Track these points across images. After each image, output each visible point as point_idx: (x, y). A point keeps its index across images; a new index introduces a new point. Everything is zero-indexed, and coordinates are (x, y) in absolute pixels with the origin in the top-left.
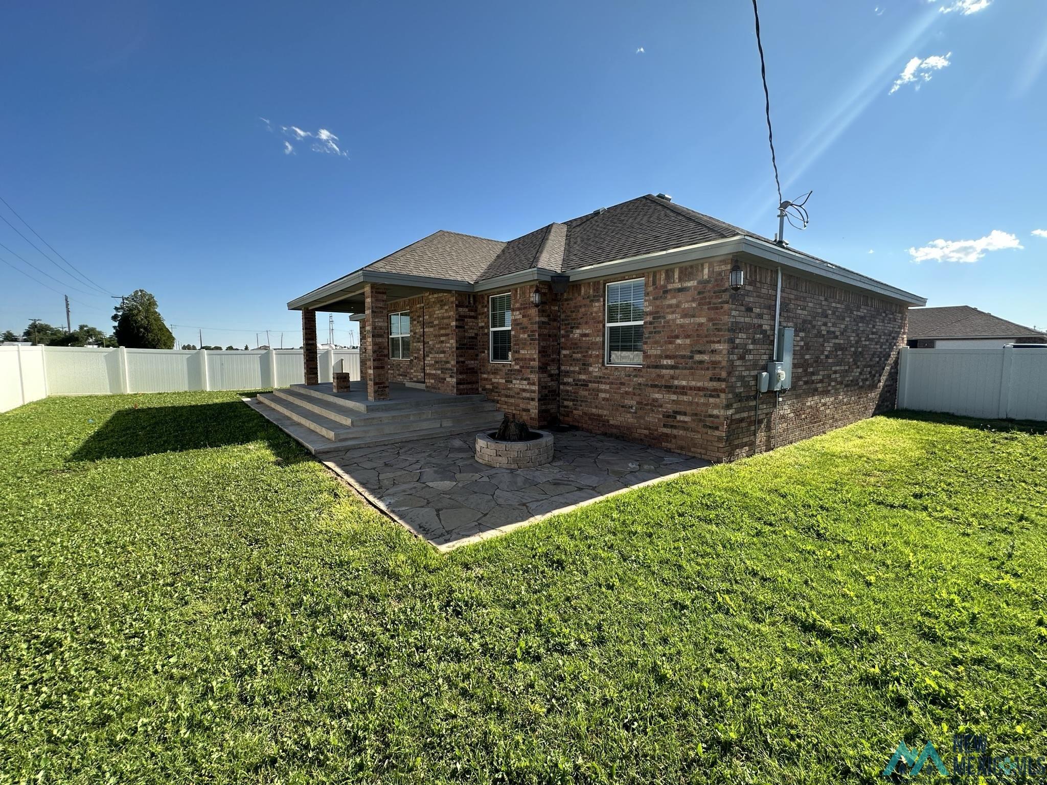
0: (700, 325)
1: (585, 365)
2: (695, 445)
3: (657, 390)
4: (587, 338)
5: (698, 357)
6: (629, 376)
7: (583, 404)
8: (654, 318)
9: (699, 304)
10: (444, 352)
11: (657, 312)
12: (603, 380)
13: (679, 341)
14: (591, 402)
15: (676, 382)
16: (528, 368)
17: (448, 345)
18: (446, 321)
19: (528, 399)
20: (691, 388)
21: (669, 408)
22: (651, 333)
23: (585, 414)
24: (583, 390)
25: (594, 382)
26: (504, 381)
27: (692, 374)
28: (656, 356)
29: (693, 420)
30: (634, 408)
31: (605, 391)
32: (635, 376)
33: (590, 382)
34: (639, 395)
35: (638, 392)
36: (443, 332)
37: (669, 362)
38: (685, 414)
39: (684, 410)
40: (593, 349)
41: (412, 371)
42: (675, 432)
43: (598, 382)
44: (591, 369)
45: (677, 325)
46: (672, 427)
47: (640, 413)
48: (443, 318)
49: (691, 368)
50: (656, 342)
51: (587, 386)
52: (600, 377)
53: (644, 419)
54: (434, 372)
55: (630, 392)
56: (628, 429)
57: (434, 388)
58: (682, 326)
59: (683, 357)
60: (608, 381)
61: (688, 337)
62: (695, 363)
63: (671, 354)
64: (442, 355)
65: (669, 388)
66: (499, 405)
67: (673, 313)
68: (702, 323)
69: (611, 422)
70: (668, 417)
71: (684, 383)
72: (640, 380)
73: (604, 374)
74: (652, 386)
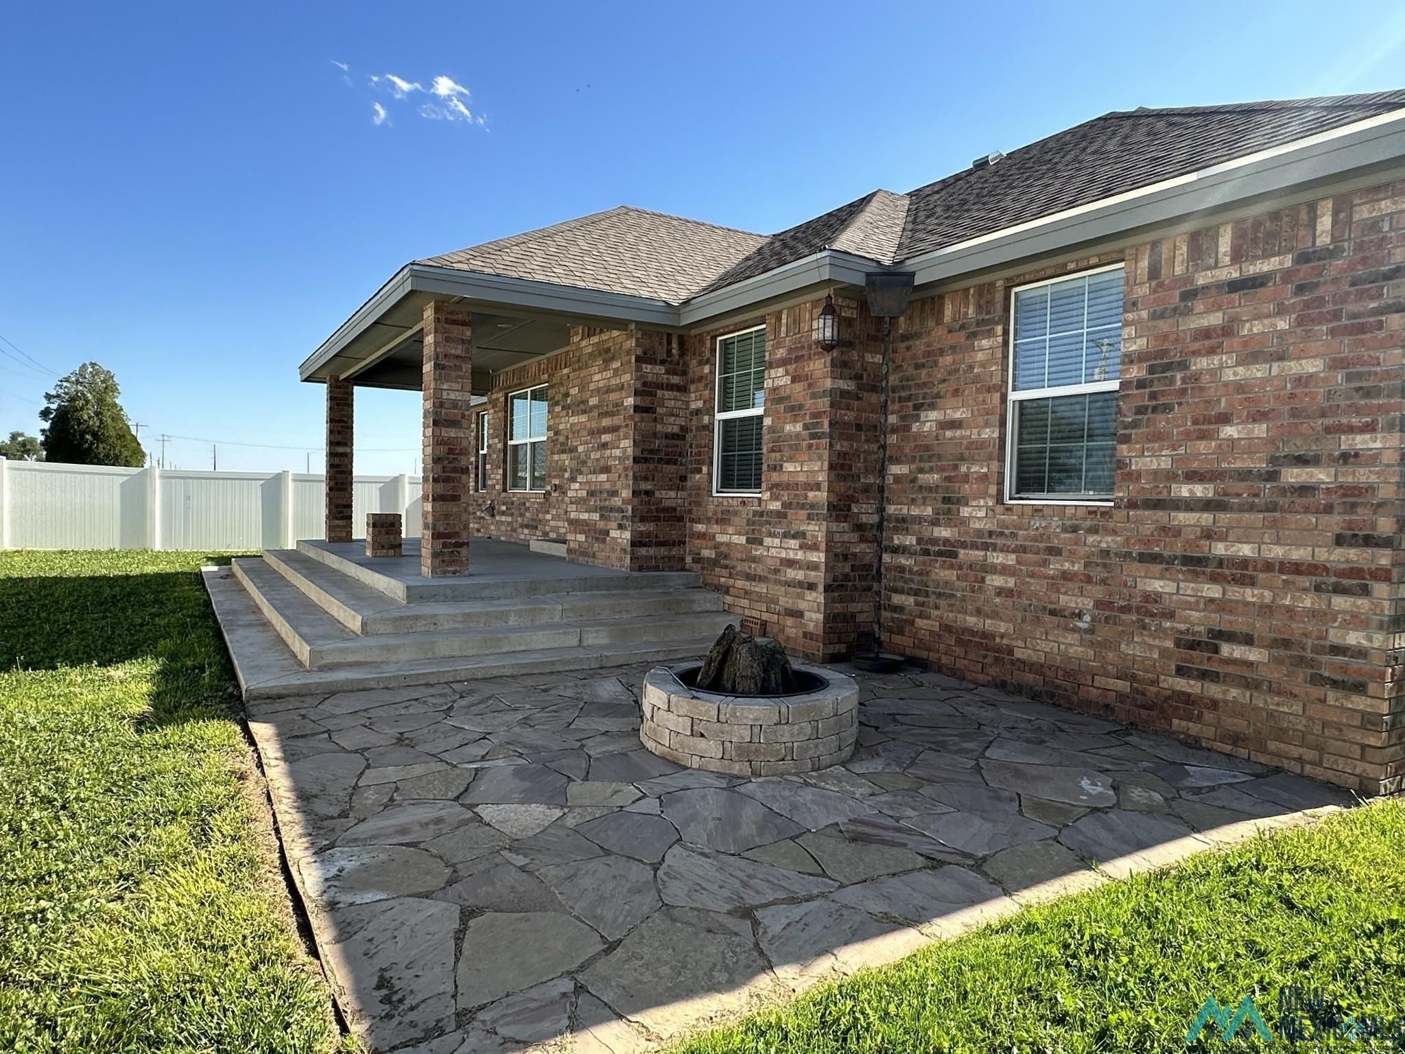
0: (1302, 380)
1: (950, 502)
2: (1281, 735)
3: (1157, 568)
4: (958, 433)
5: (1293, 476)
6: (1075, 529)
7: (942, 603)
8: (1151, 370)
9: (1300, 322)
10: (606, 470)
11: (1163, 353)
12: (1000, 542)
13: (1230, 431)
14: (963, 599)
15: (1220, 549)
16: (802, 507)
17: (617, 452)
18: (613, 397)
19: (800, 584)
20: (1268, 566)
21: (1197, 621)
22: (1141, 410)
23: (948, 628)
24: (942, 566)
25: (974, 546)
26: (743, 540)
27: (1274, 524)
28: (1156, 474)
29: (1277, 661)
30: (1087, 618)
31: (1005, 570)
32: (1093, 530)
33: (964, 545)
34: (1104, 582)
35: (1098, 573)
36: (606, 422)
37: (1200, 490)
38: (1248, 640)
39: (1245, 629)
40: (972, 460)
41: (549, 517)
42: (1214, 690)
43: (986, 547)
44: (965, 512)
45: (1226, 384)
46: (1204, 675)
47: (1104, 632)
48: (609, 390)
49: (1271, 508)
50: (1158, 437)
51: (954, 555)
52: (991, 534)
53: (1117, 649)
54: (584, 516)
55: (1075, 574)
56: (1068, 674)
57: (585, 554)
58: (1240, 387)
59: (1244, 475)
60: (1012, 543)
61: (1259, 416)
62: (1283, 491)
63: (1206, 467)
64: (603, 477)
65: (1195, 564)
66: (729, 599)
67: (1212, 351)
68: (1311, 376)
69: (1019, 654)
70: (1193, 645)
71: (1246, 550)
72: (1107, 542)
73: (1003, 525)
74: (1144, 558)
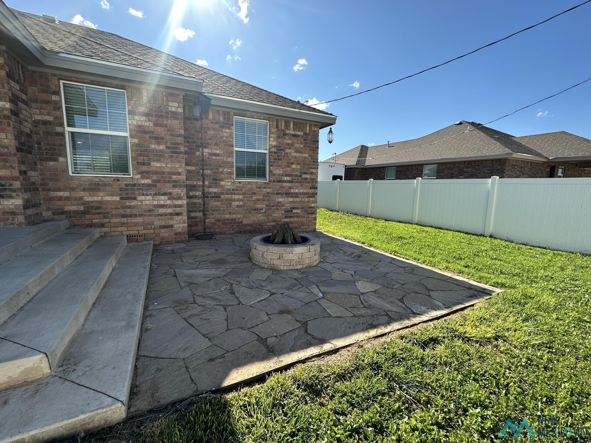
0: (305, 158)
1: (216, 181)
2: (303, 225)
3: (280, 196)
4: (218, 158)
5: (304, 176)
6: (260, 188)
7: (215, 213)
8: (277, 150)
9: (304, 146)
11: (280, 147)
12: (236, 192)
13: (294, 166)
14: (224, 210)
15: (292, 191)
16: (169, 182)
19: (171, 214)
20: (300, 194)
21: (288, 206)
22: (275, 159)
23: (218, 220)
24: (214, 201)
25: (227, 194)
26: (118, 198)
27: (301, 185)
28: (279, 174)
29: (302, 211)
30: (264, 209)
31: (239, 200)
32: (264, 188)
33: (223, 194)
34: (268, 200)
35: (266, 198)
37: (288, 178)
38: (297, 208)
39: (297, 206)
40: (225, 167)
42: (292, 220)
43: (232, 194)
44: (223, 183)
45: (292, 156)
46: (290, 217)
47: (269, 212)
49: (301, 182)
50: (279, 166)
51: (220, 197)
52: (233, 190)
53: (272, 215)
55: (260, 199)
56: (259, 224)
58: (295, 157)
59: (296, 176)
60: (241, 192)
61: (299, 164)
62: (302, 179)
63: (289, 174)
65: (288, 194)
66: (105, 229)
67: (290, 148)
68: (306, 157)
69: (244, 222)
70: (288, 211)
71: (297, 191)
72: (269, 190)
73: (237, 187)
74: (278, 194)
